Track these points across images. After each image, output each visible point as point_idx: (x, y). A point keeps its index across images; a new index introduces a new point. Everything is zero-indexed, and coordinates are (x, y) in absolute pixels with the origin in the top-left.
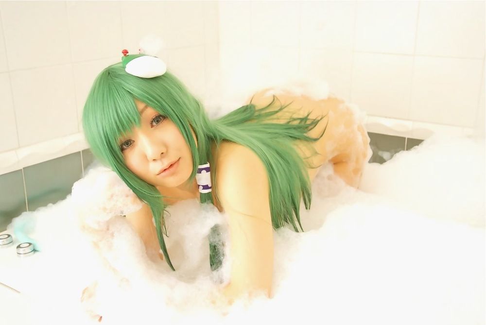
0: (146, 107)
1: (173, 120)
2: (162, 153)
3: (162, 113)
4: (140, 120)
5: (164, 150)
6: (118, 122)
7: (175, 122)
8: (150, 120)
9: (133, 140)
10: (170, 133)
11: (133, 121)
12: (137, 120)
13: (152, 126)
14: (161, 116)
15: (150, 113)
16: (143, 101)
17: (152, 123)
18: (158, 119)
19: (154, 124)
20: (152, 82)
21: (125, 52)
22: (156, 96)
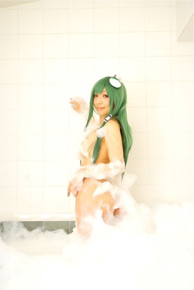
4: (102, 93)
8: (104, 95)
15: (106, 93)
17: (104, 96)
19: (105, 96)
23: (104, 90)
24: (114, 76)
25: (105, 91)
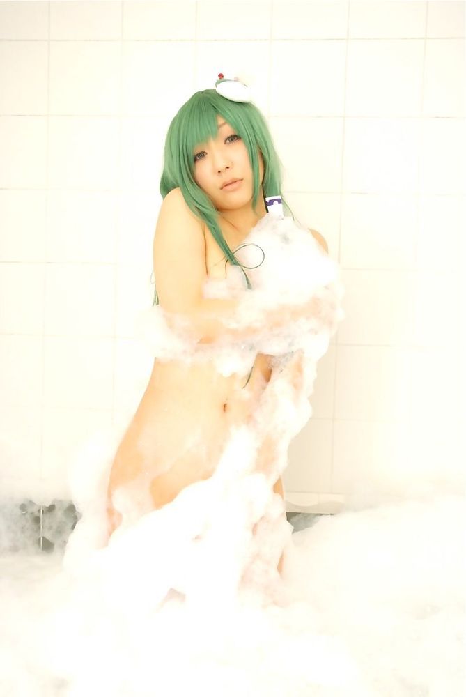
0: (224, 124)
1: (245, 142)
2: (228, 168)
4: (216, 134)
5: (229, 165)
7: (246, 145)
9: (207, 152)
10: (238, 155)
12: (213, 132)
13: (226, 143)
14: (236, 136)
16: (224, 117)
18: (234, 138)
21: (221, 76)
22: (237, 116)
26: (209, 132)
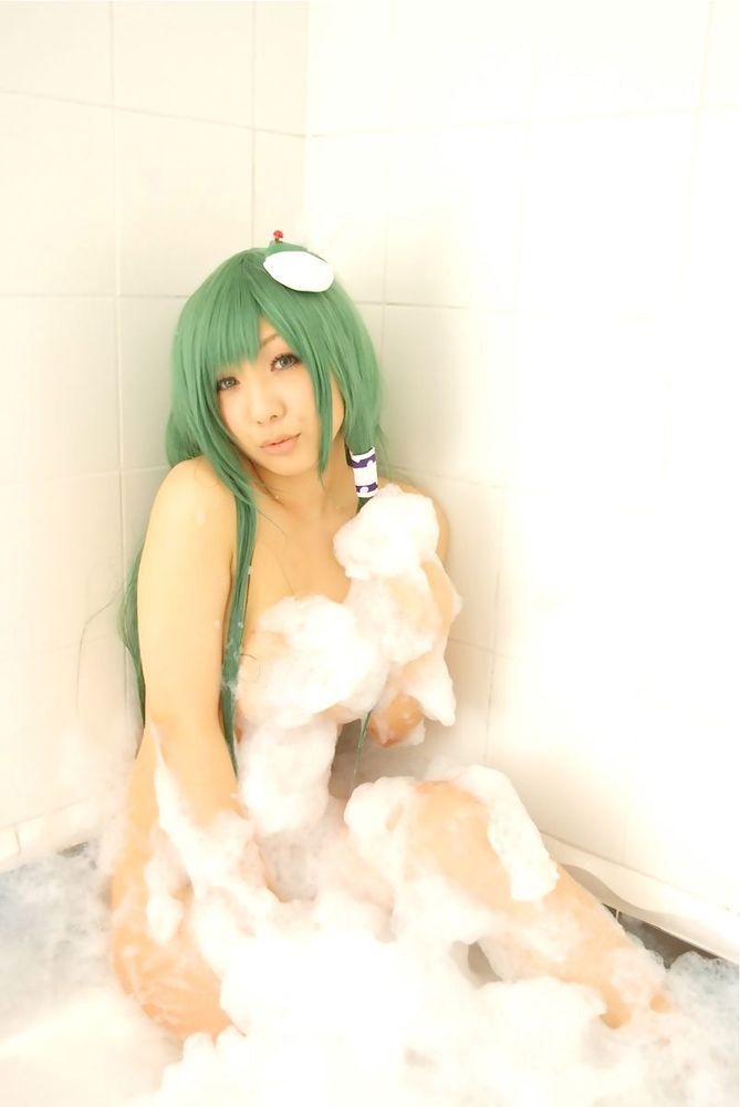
2: (274, 416)
3: (296, 353)
4: (256, 354)
5: (278, 412)
6: (224, 344)
7: (311, 372)
8: (273, 359)
9: (238, 379)
10: (296, 388)
11: (246, 350)
12: (251, 350)
13: (273, 368)
14: (292, 356)
15: (279, 346)
17: (274, 363)
18: (289, 360)
19: (278, 365)
20: (298, 297)
22: (295, 323)
23: (267, 331)
24: (273, 238)
25: (273, 337)
26: (243, 350)
